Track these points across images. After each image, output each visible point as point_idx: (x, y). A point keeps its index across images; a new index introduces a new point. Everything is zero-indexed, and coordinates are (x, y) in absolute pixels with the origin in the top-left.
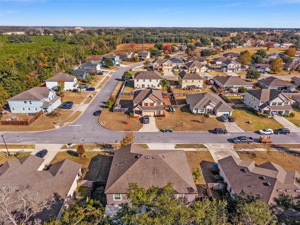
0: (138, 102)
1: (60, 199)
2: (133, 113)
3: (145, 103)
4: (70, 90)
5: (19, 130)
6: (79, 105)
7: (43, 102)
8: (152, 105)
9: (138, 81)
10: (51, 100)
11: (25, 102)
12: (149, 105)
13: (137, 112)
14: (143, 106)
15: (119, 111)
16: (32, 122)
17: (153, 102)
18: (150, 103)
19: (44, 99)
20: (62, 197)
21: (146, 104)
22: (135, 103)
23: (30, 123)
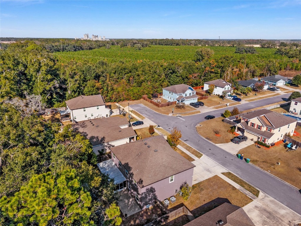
0: (246, 120)
1: (103, 141)
2: (235, 129)
3: (251, 123)
4: (219, 95)
5: (153, 108)
6: (207, 108)
7: (179, 96)
8: (259, 128)
9: (296, 104)
10: (187, 96)
11: (170, 93)
12: (256, 127)
13: (239, 129)
14: (248, 125)
15: (228, 123)
16: (163, 106)
17: (261, 125)
18: (258, 125)
19: (181, 93)
20: (105, 141)
21: (253, 125)
22: (242, 120)
23: (161, 107)
